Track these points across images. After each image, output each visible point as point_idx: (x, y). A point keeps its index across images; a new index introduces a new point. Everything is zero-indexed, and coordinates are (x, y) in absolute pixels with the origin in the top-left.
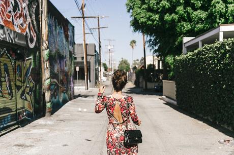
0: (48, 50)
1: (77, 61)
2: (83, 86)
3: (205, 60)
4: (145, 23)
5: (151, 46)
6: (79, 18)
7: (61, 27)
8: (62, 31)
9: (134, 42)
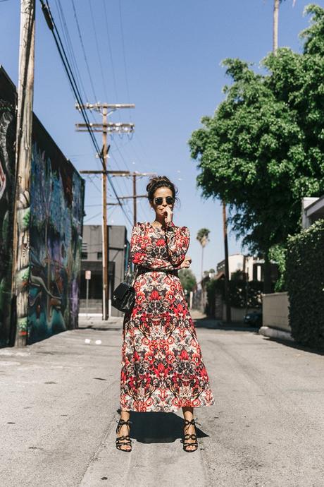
0: (28, 210)
1: (89, 260)
2: (97, 312)
4: (229, 177)
5: (238, 229)
6: (96, 172)
7: (58, 177)
8: (60, 184)
9: (205, 233)
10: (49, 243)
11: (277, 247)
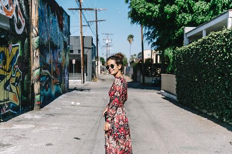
0: (38, 37)
1: (74, 54)
3: (212, 49)
4: (145, 14)
5: (149, 39)
6: (76, 9)
7: (55, 15)
8: (56, 20)
9: (131, 37)
10: (51, 51)
11: (169, 49)
